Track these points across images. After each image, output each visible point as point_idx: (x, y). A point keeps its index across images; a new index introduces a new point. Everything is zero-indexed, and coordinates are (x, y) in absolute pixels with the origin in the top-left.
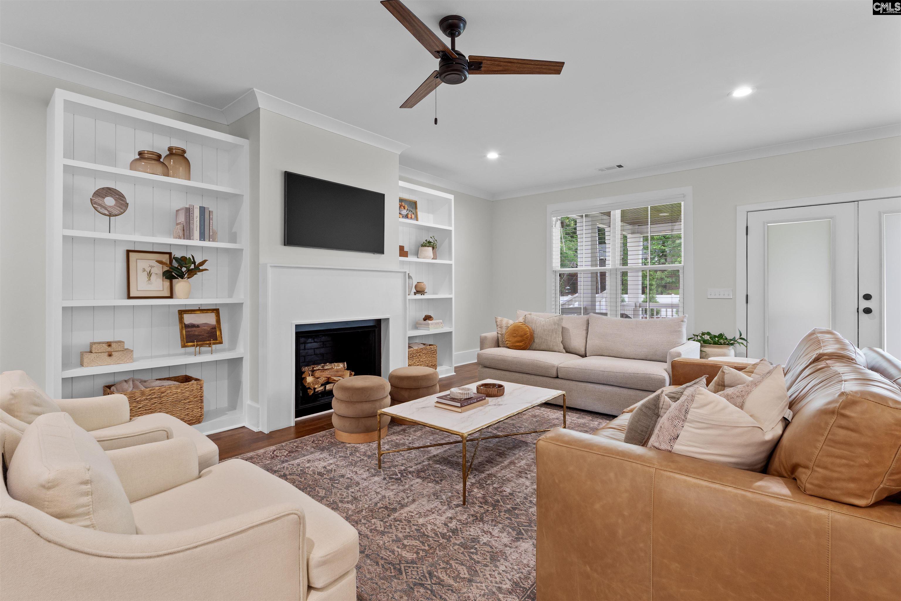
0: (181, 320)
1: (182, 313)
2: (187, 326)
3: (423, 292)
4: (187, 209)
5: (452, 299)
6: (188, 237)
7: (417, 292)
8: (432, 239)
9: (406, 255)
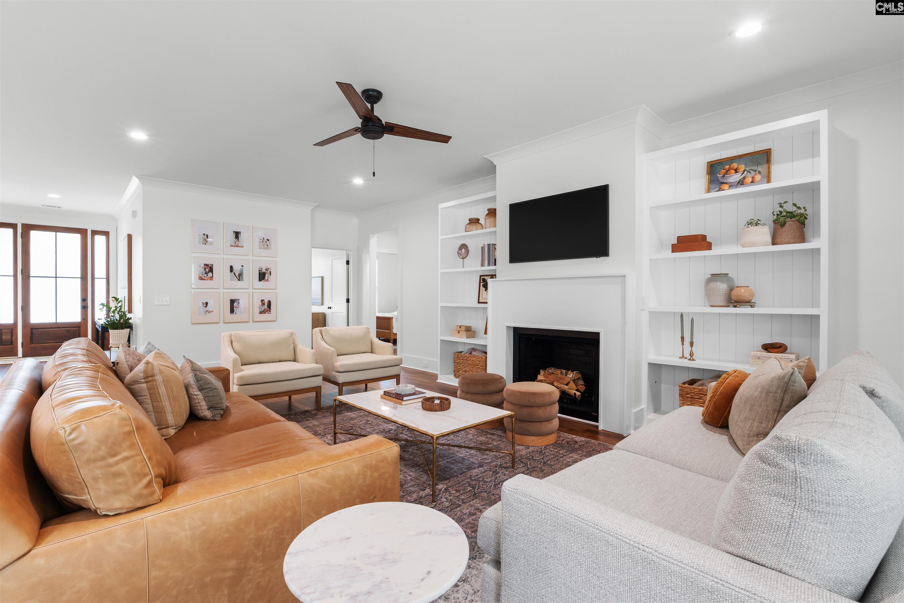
3: (749, 302)
4: (482, 248)
5: (818, 317)
6: (482, 265)
7: (736, 302)
8: (789, 208)
9: (709, 246)
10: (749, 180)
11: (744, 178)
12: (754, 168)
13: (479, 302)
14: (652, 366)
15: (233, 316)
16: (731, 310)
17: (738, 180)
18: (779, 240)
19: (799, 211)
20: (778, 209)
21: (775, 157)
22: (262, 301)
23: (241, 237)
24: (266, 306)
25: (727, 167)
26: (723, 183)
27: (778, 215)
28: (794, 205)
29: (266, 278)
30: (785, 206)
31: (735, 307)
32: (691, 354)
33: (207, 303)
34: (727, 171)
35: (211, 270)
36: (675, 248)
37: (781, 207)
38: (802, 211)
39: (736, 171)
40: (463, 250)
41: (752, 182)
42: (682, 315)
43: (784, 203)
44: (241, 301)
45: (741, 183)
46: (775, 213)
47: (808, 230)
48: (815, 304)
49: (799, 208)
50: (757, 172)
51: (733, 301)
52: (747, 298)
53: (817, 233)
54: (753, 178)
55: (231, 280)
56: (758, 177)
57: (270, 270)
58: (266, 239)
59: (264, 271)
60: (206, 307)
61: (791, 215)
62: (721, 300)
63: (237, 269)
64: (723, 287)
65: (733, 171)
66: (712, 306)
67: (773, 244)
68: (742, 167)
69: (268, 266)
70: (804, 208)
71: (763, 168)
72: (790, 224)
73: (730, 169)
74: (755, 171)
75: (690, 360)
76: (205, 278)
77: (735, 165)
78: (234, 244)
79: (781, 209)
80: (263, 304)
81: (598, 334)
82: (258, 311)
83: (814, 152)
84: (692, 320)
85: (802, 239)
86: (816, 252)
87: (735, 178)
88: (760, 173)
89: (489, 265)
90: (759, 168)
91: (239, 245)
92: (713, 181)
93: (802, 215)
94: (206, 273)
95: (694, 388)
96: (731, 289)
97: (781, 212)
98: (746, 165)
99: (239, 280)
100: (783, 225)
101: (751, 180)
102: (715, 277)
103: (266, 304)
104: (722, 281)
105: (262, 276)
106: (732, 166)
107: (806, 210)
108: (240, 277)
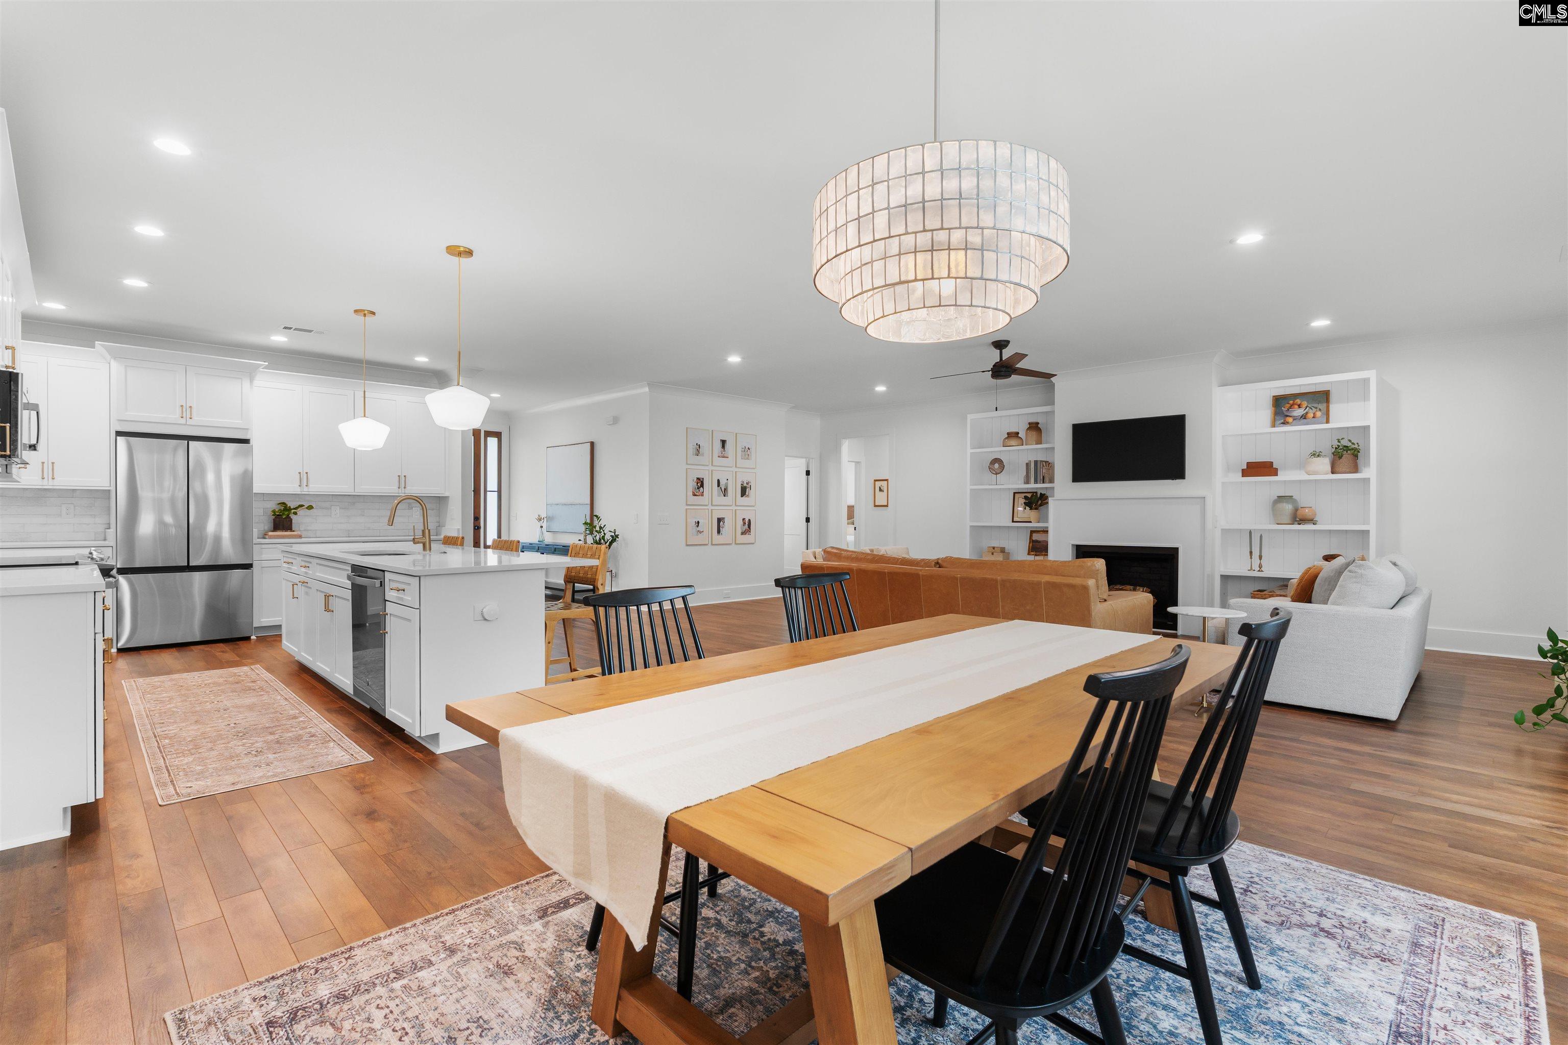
0: (1031, 536)
1: (1032, 532)
2: (1033, 541)
3: (1312, 520)
4: (1027, 464)
5: (1368, 532)
6: (1027, 482)
7: (1301, 520)
8: (1345, 443)
9: (1275, 472)
10: (1311, 415)
11: (1307, 413)
12: (1316, 405)
13: (1013, 522)
14: (1222, 576)
15: (720, 536)
16: (1296, 527)
17: (1301, 414)
18: (1337, 469)
19: (1353, 446)
20: (1336, 443)
21: (1333, 397)
22: (744, 519)
23: (727, 445)
24: (746, 526)
25: (1291, 402)
26: (1287, 416)
27: (1336, 448)
28: (1350, 441)
29: (747, 494)
30: (1342, 441)
31: (1300, 524)
32: (1260, 566)
33: (698, 522)
34: (1291, 406)
35: (702, 485)
36: (1245, 473)
37: (1339, 441)
38: (1356, 446)
39: (1299, 406)
40: (997, 466)
41: (1313, 417)
42: (1250, 532)
43: (1342, 439)
44: (726, 520)
45: (1304, 417)
46: (1334, 447)
47: (1360, 461)
48: (1366, 521)
49: (1353, 444)
50: (1318, 409)
51: (1298, 520)
52: (1311, 517)
53: (1367, 464)
54: (1314, 414)
55: (719, 496)
56: (1319, 414)
57: (750, 484)
58: (747, 447)
59: (745, 485)
60: (698, 526)
61: (1346, 448)
62: (1287, 519)
63: (722, 483)
64: (1288, 508)
65: (1297, 407)
66: (1278, 524)
67: (1333, 473)
68: (1305, 404)
69: (749, 481)
70: (1358, 444)
71: (1323, 406)
72: (1347, 456)
73: (1293, 404)
74: (1316, 408)
75: (1259, 571)
76: (697, 494)
77: (1298, 401)
78: (720, 455)
79: (1339, 444)
80: (744, 523)
81: (1176, 549)
82: (740, 532)
83: (1366, 397)
84: (1261, 537)
85: (1356, 469)
86: (1366, 481)
87: (1298, 412)
88: (1320, 410)
89: (1036, 482)
90: (1320, 406)
91: (725, 455)
92: (1279, 414)
93: (1355, 449)
94: (698, 488)
95: (1265, 595)
96: (1296, 510)
97: (1339, 446)
98: (1308, 402)
99: (725, 496)
100: (1340, 457)
101: (1312, 415)
102: (1281, 499)
103: (747, 524)
104: (1287, 502)
105: (744, 491)
106: (1296, 401)
107: (1359, 446)
108: (725, 492)
